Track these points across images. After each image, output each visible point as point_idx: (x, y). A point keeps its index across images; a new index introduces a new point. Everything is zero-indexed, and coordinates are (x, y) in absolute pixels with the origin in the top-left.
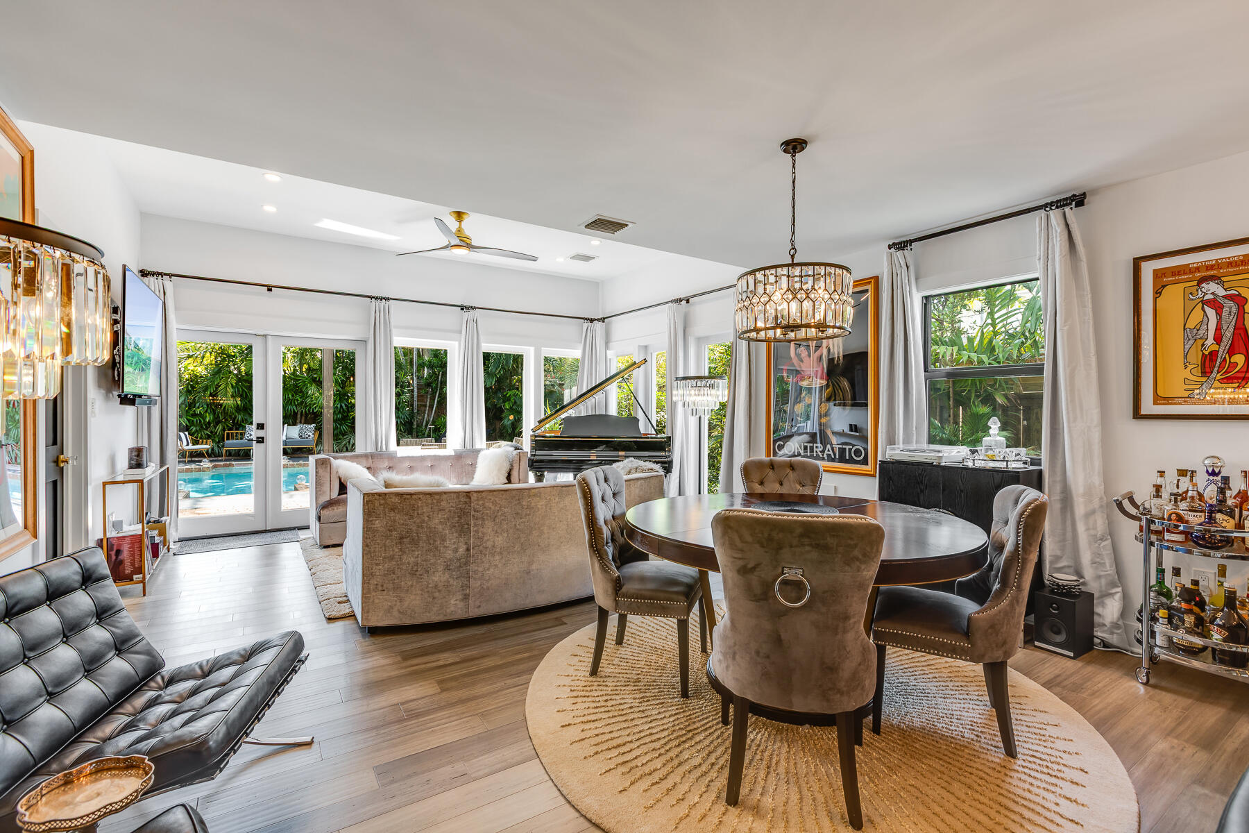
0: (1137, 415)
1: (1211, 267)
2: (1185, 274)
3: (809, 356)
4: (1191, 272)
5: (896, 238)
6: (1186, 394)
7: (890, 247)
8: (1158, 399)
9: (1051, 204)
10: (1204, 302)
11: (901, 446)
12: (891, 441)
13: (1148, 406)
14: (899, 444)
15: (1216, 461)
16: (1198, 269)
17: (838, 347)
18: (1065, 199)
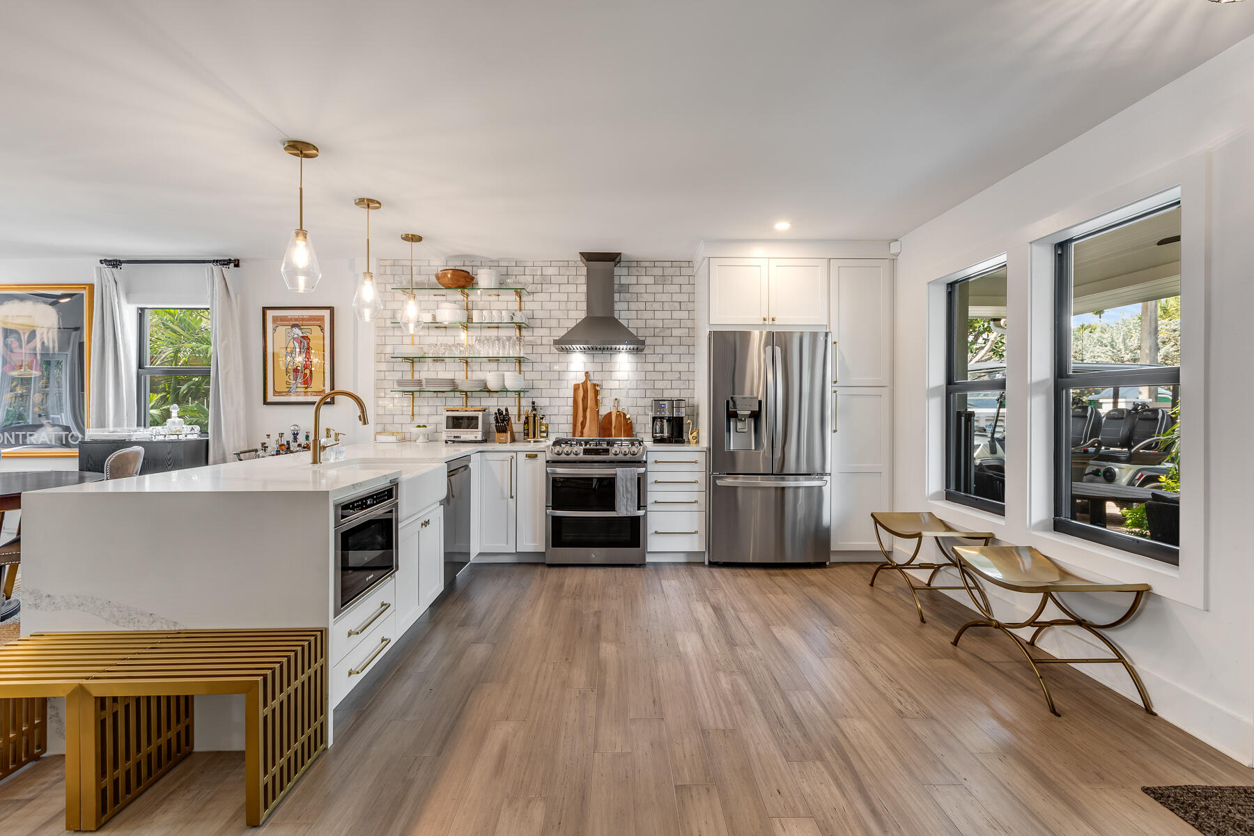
0: (265, 402)
1: (296, 320)
2: (286, 321)
3: (21, 347)
4: (288, 321)
5: (109, 256)
6: (287, 390)
7: (101, 262)
8: (276, 393)
9: (217, 261)
10: (294, 339)
11: (111, 429)
12: (102, 423)
13: (271, 398)
14: (108, 427)
15: (296, 427)
16: (291, 319)
17: (54, 342)
18: (224, 261)
